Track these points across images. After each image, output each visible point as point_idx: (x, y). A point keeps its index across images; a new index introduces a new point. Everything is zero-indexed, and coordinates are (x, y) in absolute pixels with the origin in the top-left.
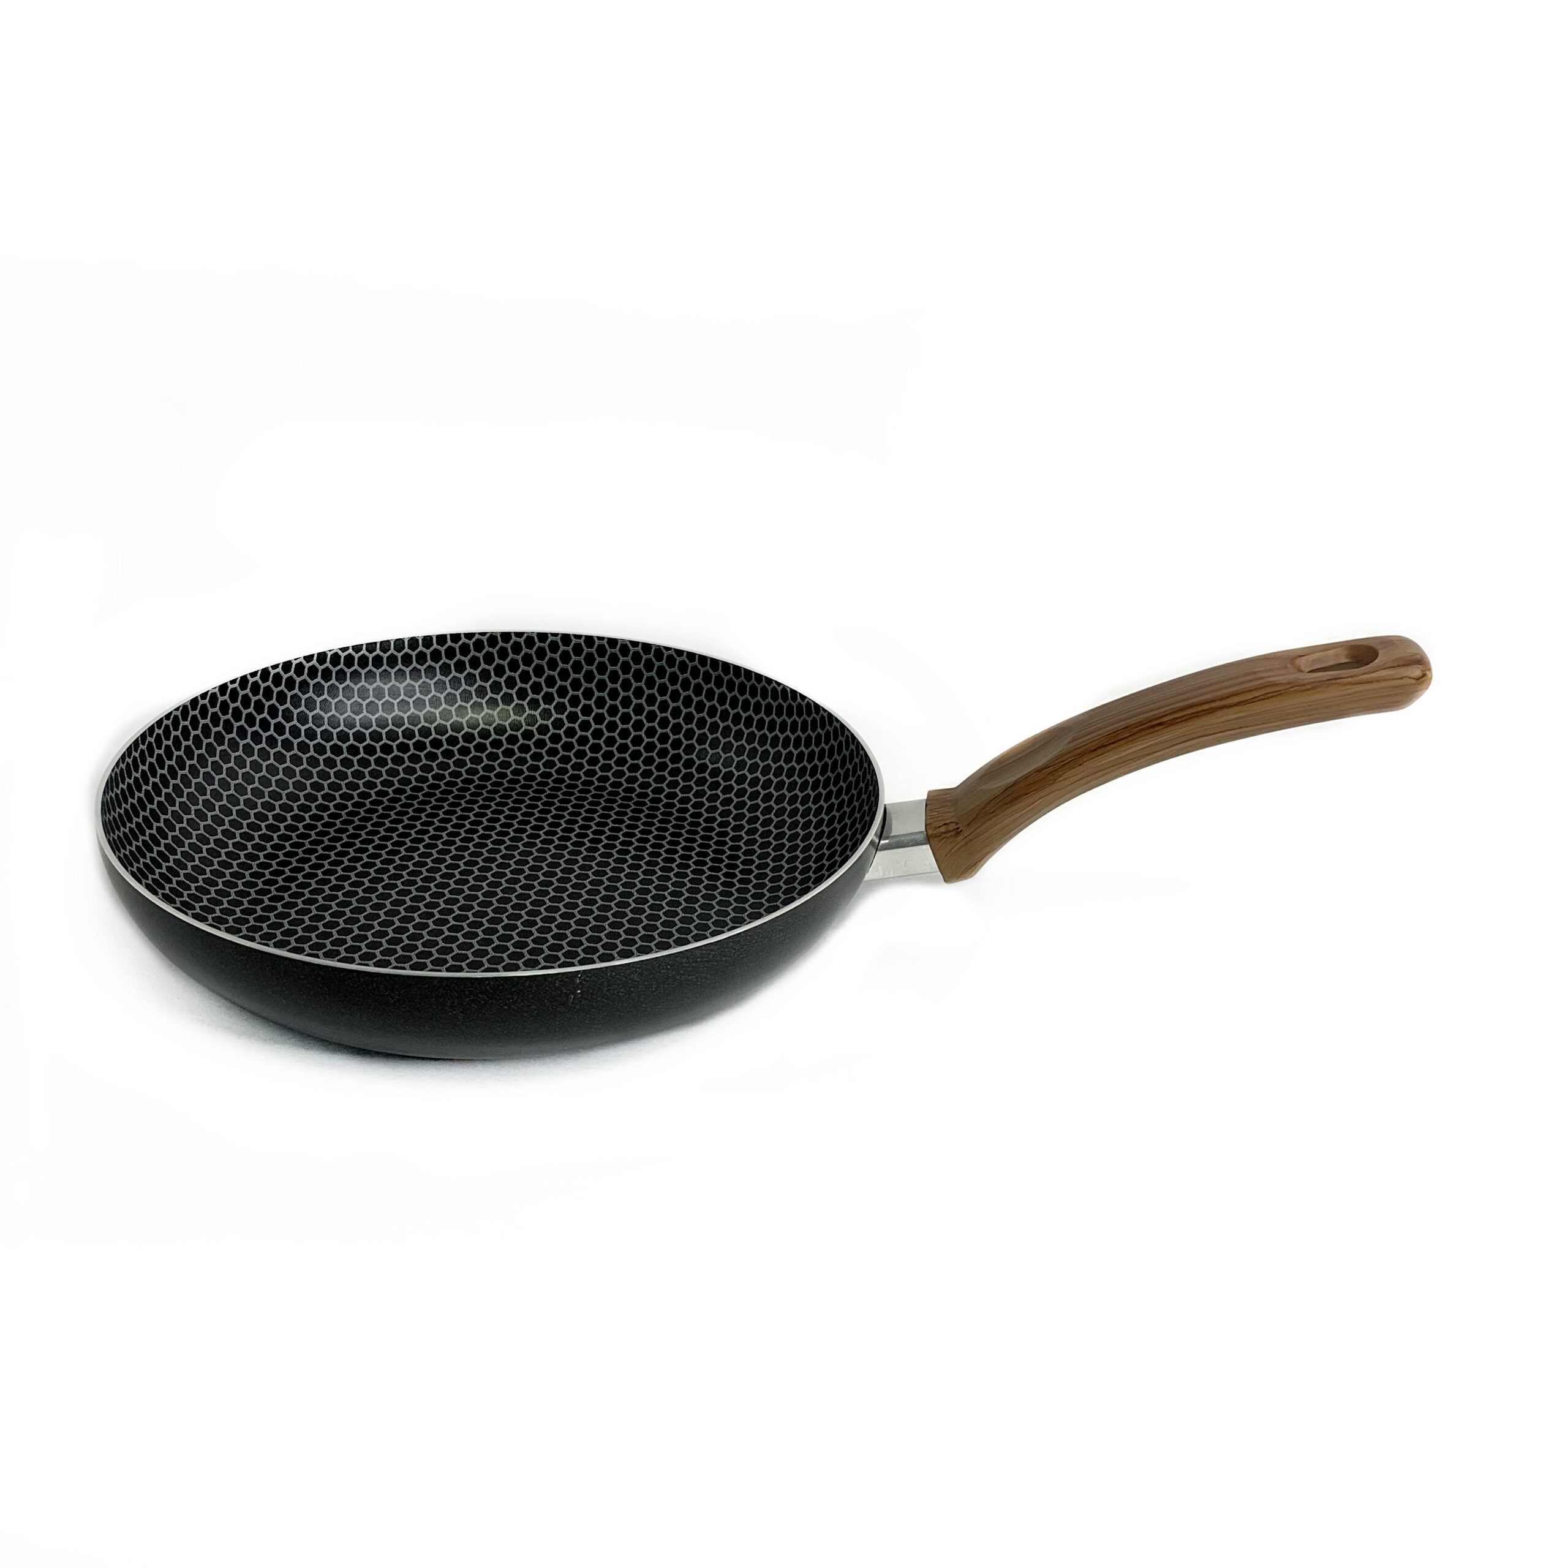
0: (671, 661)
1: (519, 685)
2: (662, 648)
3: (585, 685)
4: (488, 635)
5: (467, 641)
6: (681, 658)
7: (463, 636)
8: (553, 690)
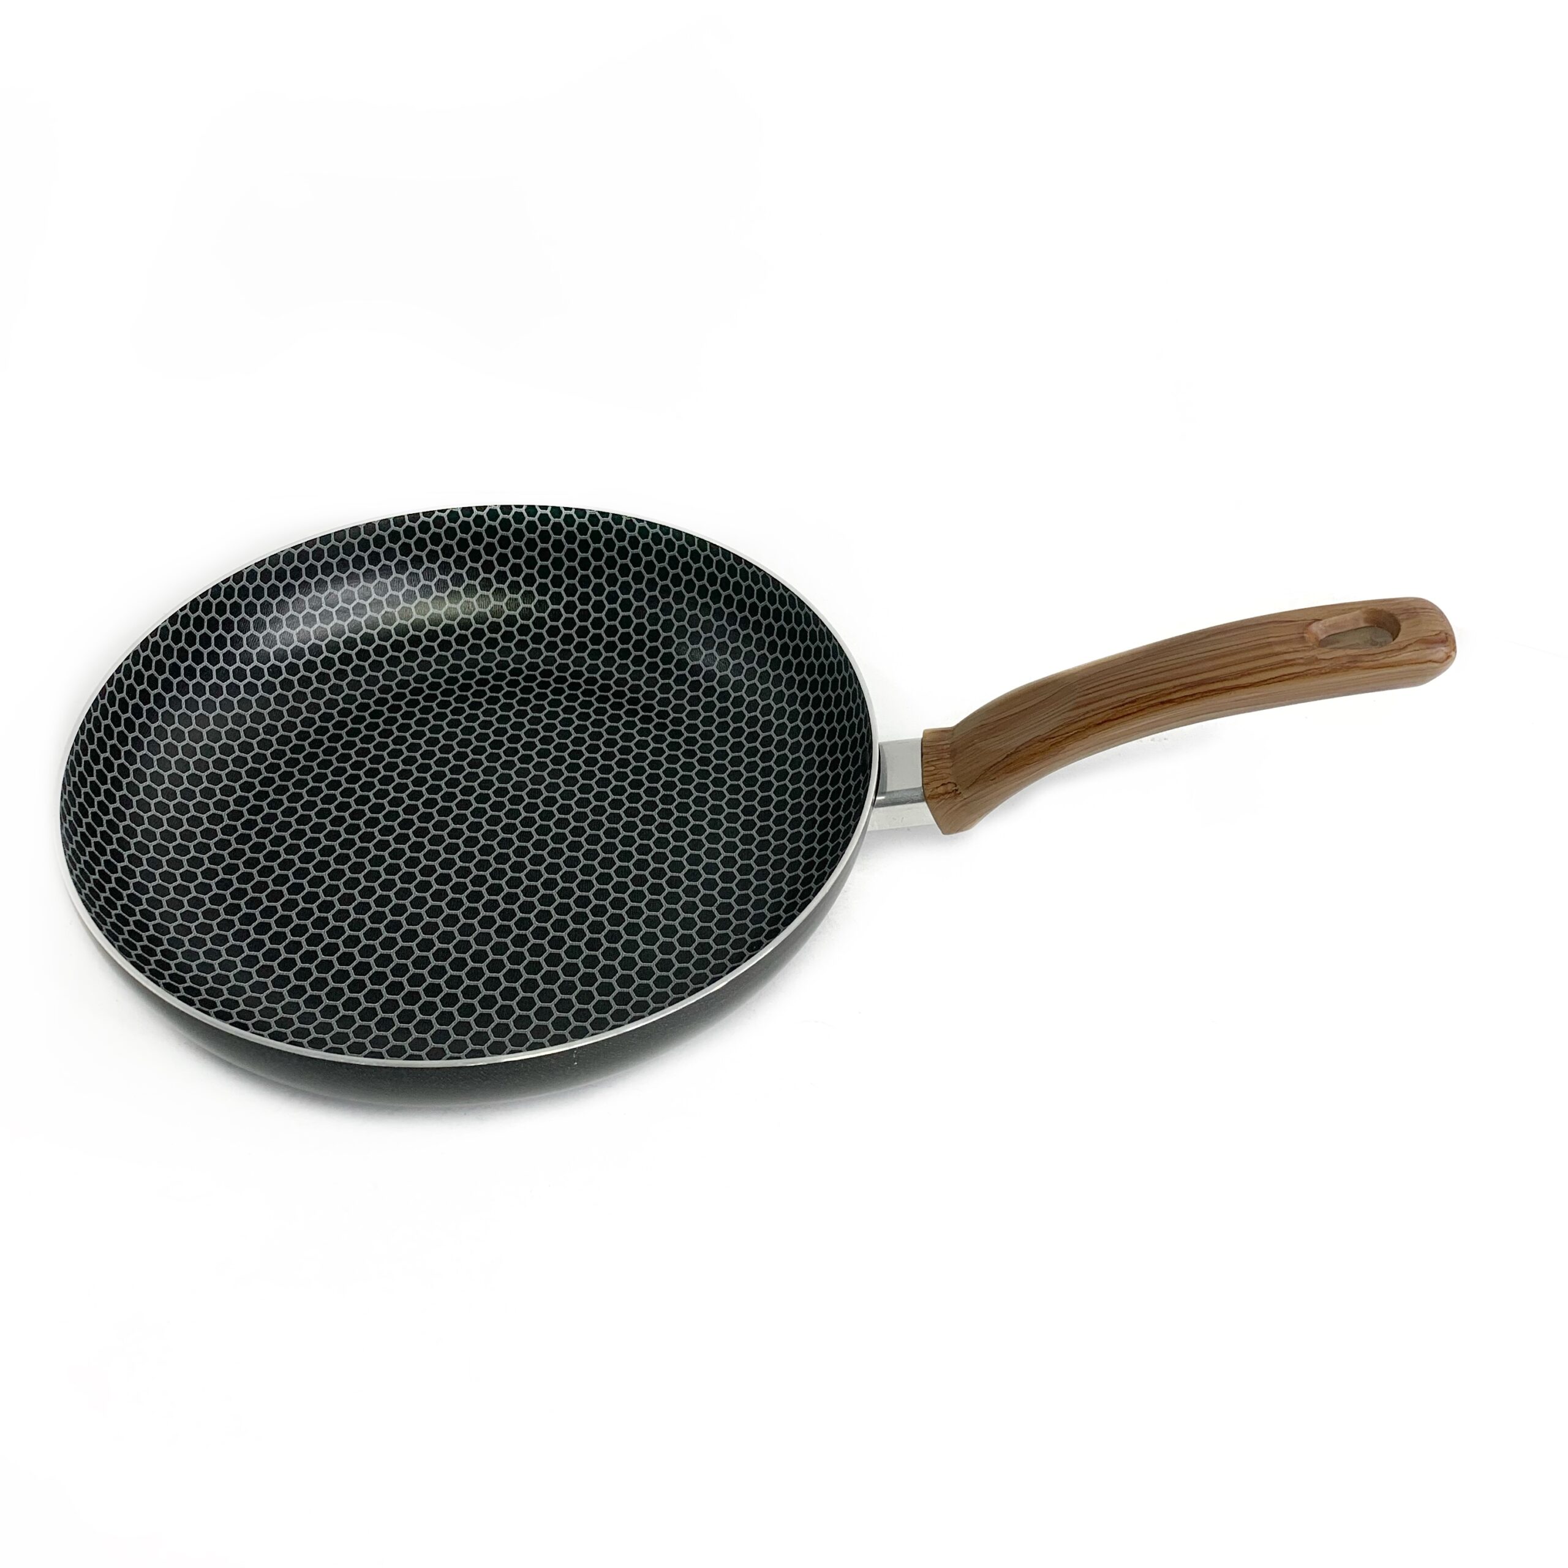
0: (643, 532)
1: (485, 557)
2: (634, 521)
3: (554, 555)
4: (448, 511)
5: (426, 519)
6: (654, 531)
7: (421, 515)
8: (521, 561)
